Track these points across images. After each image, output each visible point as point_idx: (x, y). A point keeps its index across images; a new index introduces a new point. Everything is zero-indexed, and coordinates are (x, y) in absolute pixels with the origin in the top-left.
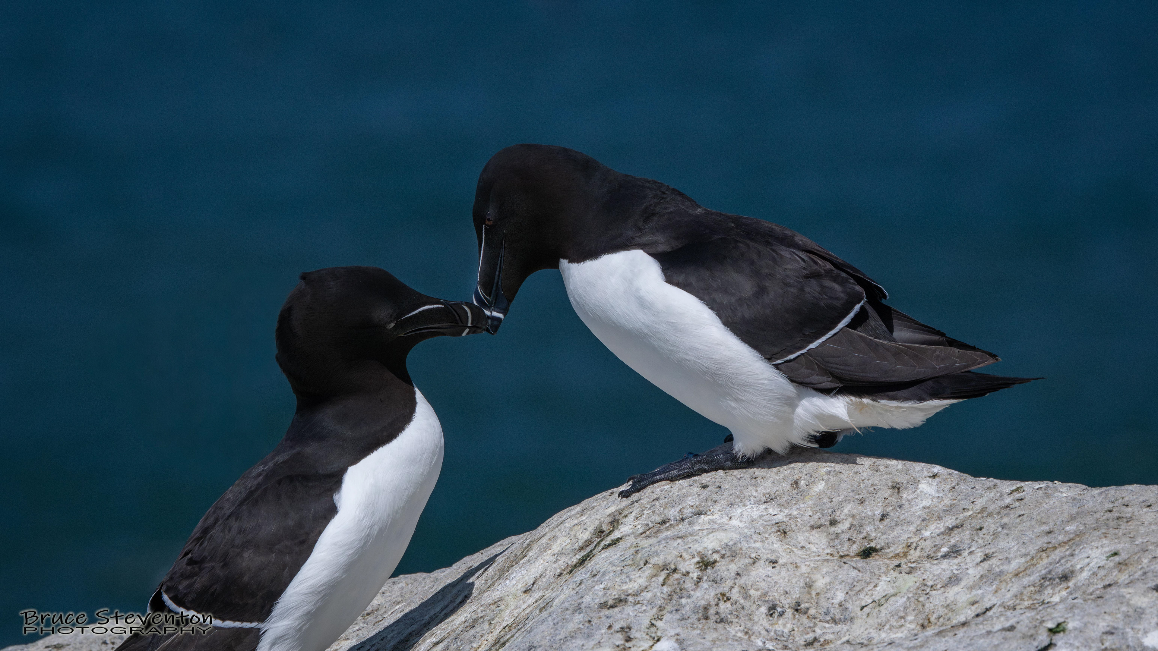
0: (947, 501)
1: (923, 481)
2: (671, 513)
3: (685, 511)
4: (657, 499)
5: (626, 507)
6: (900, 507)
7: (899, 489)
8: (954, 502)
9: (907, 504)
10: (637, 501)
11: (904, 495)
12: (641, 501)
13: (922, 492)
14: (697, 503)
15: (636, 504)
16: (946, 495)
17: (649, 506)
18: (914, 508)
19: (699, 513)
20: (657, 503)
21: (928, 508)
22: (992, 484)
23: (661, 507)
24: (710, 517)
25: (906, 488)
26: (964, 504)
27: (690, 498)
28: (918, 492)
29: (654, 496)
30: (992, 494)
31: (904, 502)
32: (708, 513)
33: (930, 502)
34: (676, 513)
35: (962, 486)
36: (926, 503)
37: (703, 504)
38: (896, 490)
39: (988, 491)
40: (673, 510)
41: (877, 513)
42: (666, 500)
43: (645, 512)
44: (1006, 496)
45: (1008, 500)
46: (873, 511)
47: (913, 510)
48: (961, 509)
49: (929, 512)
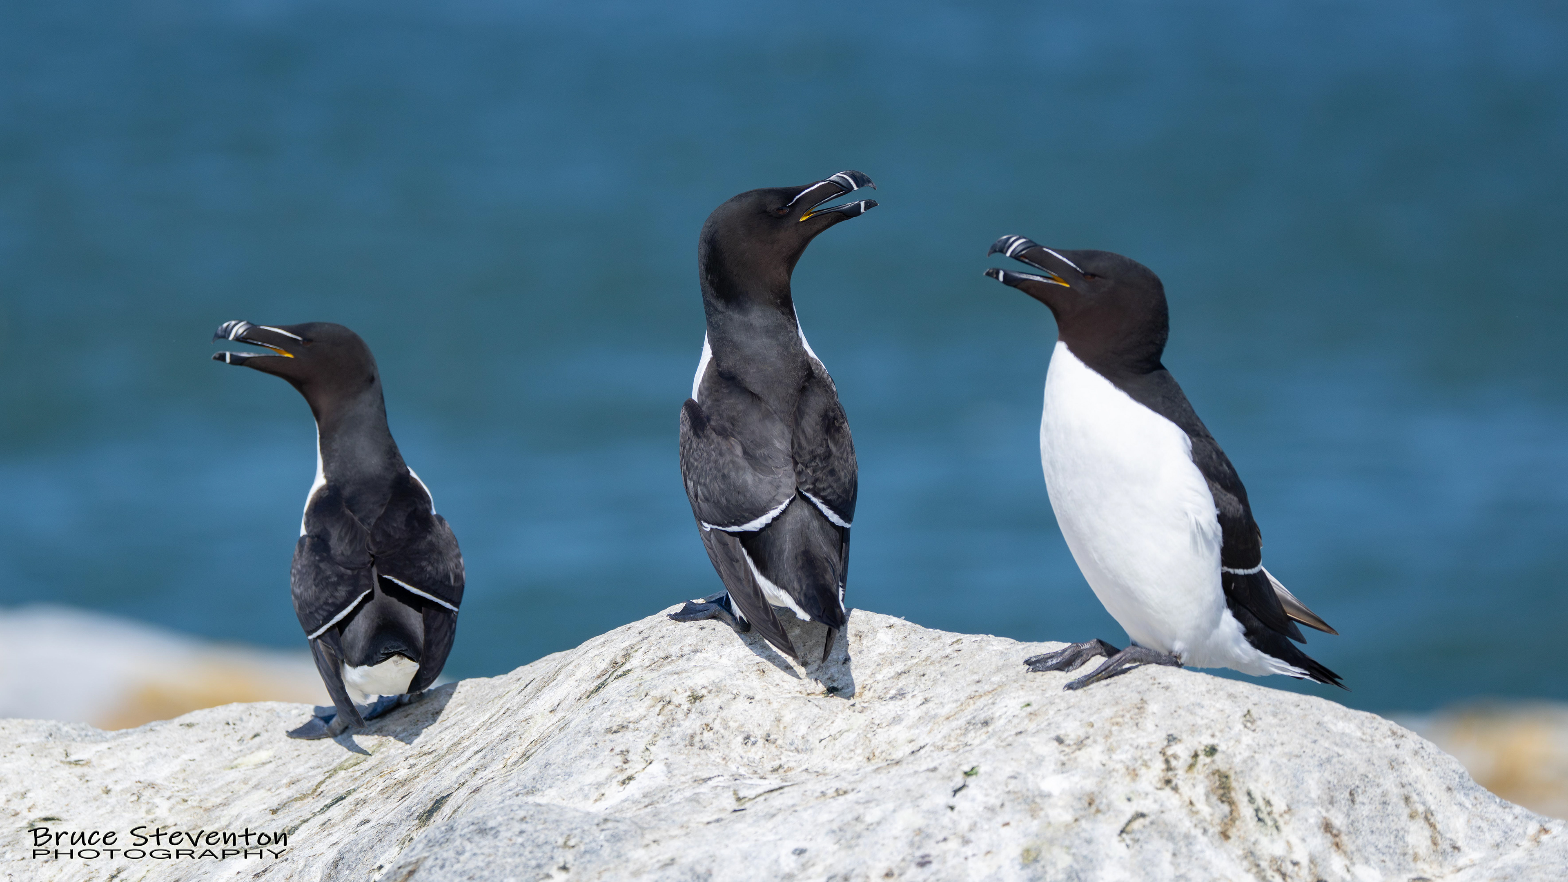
0: (899, 649)
1: (880, 631)
2: (673, 650)
3: (684, 648)
4: (663, 637)
5: (638, 642)
6: (860, 652)
7: (860, 637)
8: (905, 650)
9: (866, 650)
10: (646, 638)
11: (865, 642)
12: (650, 638)
13: (879, 640)
14: (695, 643)
15: (645, 641)
16: (899, 643)
17: (656, 643)
18: (872, 653)
19: (696, 651)
20: (662, 640)
21: (883, 654)
22: (937, 635)
23: (665, 644)
24: (704, 655)
25: (866, 636)
26: (913, 652)
27: (689, 638)
28: (876, 640)
29: (661, 635)
30: (936, 645)
31: (864, 648)
32: (703, 651)
33: (885, 649)
34: (677, 650)
35: (913, 636)
36: (882, 650)
37: (700, 644)
38: (858, 638)
39: (933, 641)
40: (674, 647)
41: (840, 657)
42: (670, 638)
43: (652, 648)
44: (947, 647)
45: (949, 650)
46: (838, 655)
47: (870, 655)
48: (910, 657)
49: (884, 659)
